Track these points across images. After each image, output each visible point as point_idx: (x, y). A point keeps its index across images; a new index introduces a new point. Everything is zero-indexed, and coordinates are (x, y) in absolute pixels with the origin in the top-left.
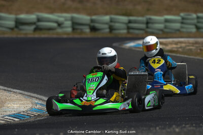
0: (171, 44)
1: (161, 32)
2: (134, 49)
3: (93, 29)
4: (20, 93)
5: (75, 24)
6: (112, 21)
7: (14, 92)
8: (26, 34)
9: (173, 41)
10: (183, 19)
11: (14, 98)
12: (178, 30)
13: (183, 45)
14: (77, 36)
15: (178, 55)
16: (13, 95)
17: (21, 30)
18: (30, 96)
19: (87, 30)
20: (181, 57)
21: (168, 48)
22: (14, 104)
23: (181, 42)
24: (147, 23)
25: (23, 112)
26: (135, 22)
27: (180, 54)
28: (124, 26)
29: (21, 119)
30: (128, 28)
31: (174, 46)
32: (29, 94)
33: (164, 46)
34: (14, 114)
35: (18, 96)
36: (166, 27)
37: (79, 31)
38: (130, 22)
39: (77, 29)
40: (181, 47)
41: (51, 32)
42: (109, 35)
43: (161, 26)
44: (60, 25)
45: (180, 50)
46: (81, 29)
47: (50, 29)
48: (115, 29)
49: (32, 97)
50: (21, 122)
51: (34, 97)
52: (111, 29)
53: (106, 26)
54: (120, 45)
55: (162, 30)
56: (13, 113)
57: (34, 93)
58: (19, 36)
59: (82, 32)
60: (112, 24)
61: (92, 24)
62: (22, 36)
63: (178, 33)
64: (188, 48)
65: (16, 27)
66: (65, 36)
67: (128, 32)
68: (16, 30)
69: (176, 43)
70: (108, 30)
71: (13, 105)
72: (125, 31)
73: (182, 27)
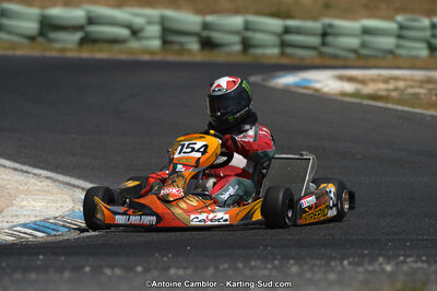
0: (375, 81)
1: (352, 56)
2: (294, 89)
3: (208, 44)
4: (48, 178)
5: (168, 33)
6: (247, 27)
7: (35, 174)
8: (64, 50)
9: (379, 75)
10: (402, 27)
11: (36, 188)
12: (391, 52)
13: (401, 84)
14: (171, 58)
15: (390, 106)
16: (33, 181)
17: (51, 41)
18: (69, 184)
19: (194, 46)
20: (397, 111)
21: (369, 89)
22: (34, 200)
23: (396, 79)
24: (324, 34)
25: (55, 218)
26: (299, 31)
27: (393, 103)
28: (273, 39)
29: (49, 235)
30: (283, 45)
31: (382, 86)
32: (67, 179)
33: (359, 86)
34: (35, 223)
35: (44, 183)
36: (363, 45)
37: (176, 47)
38: (287, 31)
39: (171, 43)
40: (396, 89)
41: (116, 47)
42: (243, 59)
43: (354, 42)
44: (135, 32)
45: (394, 94)
46: (180, 44)
47: (114, 41)
48: (255, 46)
49: (74, 186)
50: (50, 239)
51: (78, 187)
52: (247, 45)
53: (236, 39)
54: (264, 80)
55: (354, 51)
56: (33, 219)
57: (79, 178)
58: (47, 54)
59: (183, 50)
60: (249, 34)
61: (205, 34)
62: (54, 54)
63: (389, 59)
64: (410, 91)
65: (42, 33)
66: (146, 58)
67: (283, 54)
68: (40, 39)
69: (386, 80)
70: (238, 48)
71: (33, 203)
72: (276, 51)
73: (398, 46)
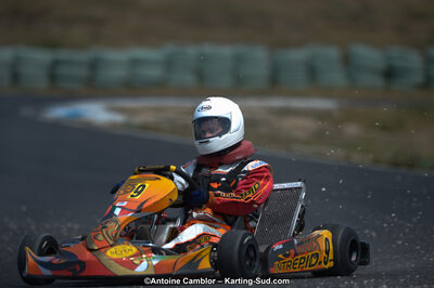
24: (93, 66)
30: (53, 77)
33: (130, 117)
38: (56, 64)
67: (53, 87)
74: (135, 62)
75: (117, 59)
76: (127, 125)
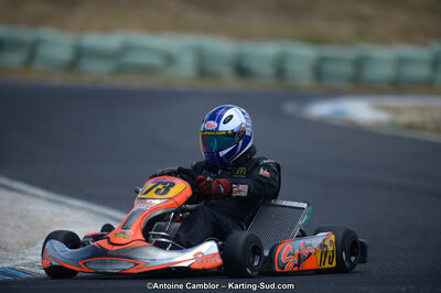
3: (242, 70)
44: (170, 59)
74: (401, 61)
75: (384, 57)
76: (393, 124)
